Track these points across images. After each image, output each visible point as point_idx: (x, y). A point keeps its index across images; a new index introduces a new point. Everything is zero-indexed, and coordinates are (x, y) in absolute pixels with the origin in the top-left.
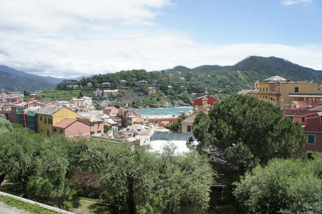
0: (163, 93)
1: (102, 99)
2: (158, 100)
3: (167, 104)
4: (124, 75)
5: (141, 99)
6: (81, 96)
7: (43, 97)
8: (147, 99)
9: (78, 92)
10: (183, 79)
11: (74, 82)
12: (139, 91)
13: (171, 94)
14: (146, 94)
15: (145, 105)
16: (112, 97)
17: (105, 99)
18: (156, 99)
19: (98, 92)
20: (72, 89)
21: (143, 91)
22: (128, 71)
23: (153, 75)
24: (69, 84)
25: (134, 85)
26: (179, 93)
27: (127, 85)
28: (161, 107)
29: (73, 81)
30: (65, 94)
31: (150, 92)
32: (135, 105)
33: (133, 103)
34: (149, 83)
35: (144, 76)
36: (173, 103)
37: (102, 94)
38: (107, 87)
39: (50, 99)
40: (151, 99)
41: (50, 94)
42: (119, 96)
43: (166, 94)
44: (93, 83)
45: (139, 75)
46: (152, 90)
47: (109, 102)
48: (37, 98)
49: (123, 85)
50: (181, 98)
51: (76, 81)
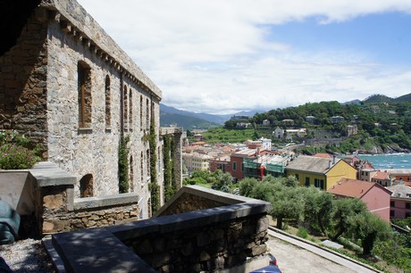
0: (368, 134)
1: (285, 141)
2: (362, 143)
3: (375, 149)
4: (310, 109)
5: (338, 142)
6: (256, 137)
7: (210, 137)
8: (346, 141)
9: (251, 132)
10: (393, 112)
11: (244, 119)
12: (333, 131)
13: (379, 134)
14: (344, 134)
15: (343, 150)
16: (297, 139)
17: (289, 141)
18: (358, 141)
19: (278, 131)
20: (243, 128)
21: (338, 131)
22: (315, 104)
23: (350, 108)
24: (240, 122)
25: (325, 122)
26: (392, 133)
27: (316, 122)
28: (367, 153)
29: (243, 117)
30: (235, 134)
31: (350, 133)
32: (330, 150)
33: (327, 147)
34: (346, 119)
35: (338, 110)
36: (383, 148)
37: (285, 134)
38: (289, 126)
39: (217, 140)
40: (351, 142)
41: (217, 135)
42: (307, 138)
43: (372, 134)
44: (271, 120)
45: (331, 108)
46: (352, 129)
47: (294, 145)
48: (202, 139)
49: (310, 122)
50: (395, 141)
51: (247, 118)
